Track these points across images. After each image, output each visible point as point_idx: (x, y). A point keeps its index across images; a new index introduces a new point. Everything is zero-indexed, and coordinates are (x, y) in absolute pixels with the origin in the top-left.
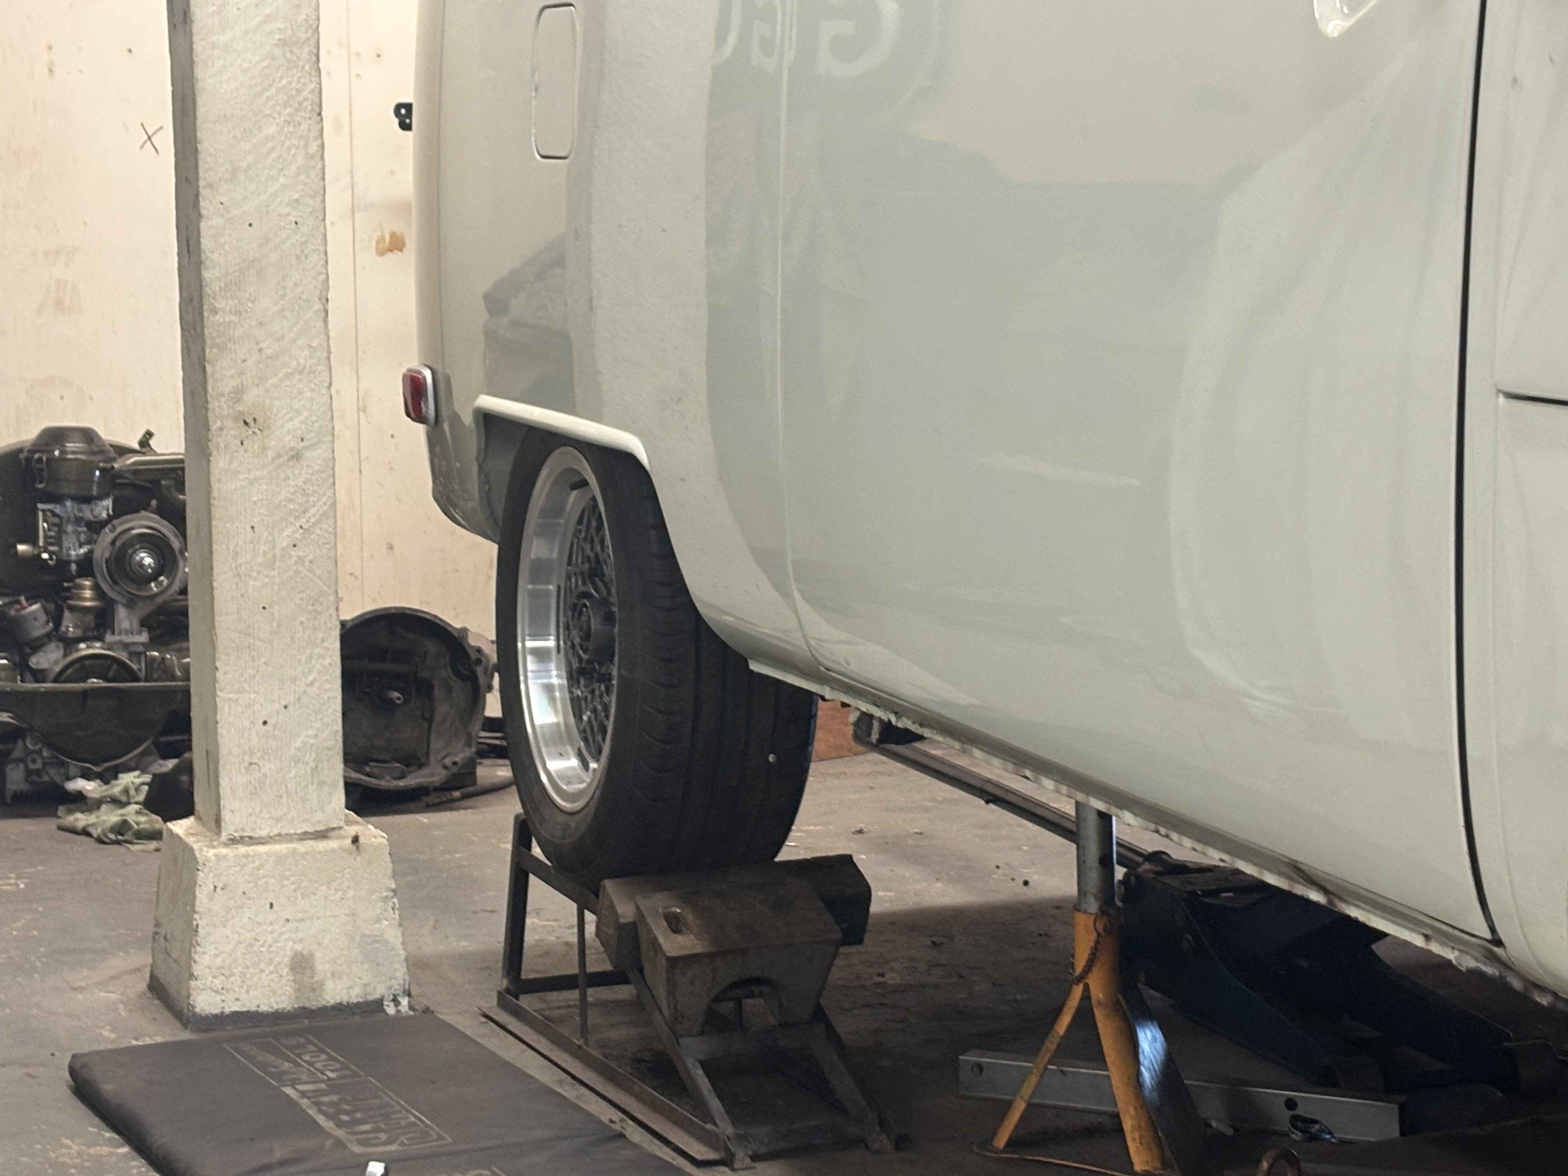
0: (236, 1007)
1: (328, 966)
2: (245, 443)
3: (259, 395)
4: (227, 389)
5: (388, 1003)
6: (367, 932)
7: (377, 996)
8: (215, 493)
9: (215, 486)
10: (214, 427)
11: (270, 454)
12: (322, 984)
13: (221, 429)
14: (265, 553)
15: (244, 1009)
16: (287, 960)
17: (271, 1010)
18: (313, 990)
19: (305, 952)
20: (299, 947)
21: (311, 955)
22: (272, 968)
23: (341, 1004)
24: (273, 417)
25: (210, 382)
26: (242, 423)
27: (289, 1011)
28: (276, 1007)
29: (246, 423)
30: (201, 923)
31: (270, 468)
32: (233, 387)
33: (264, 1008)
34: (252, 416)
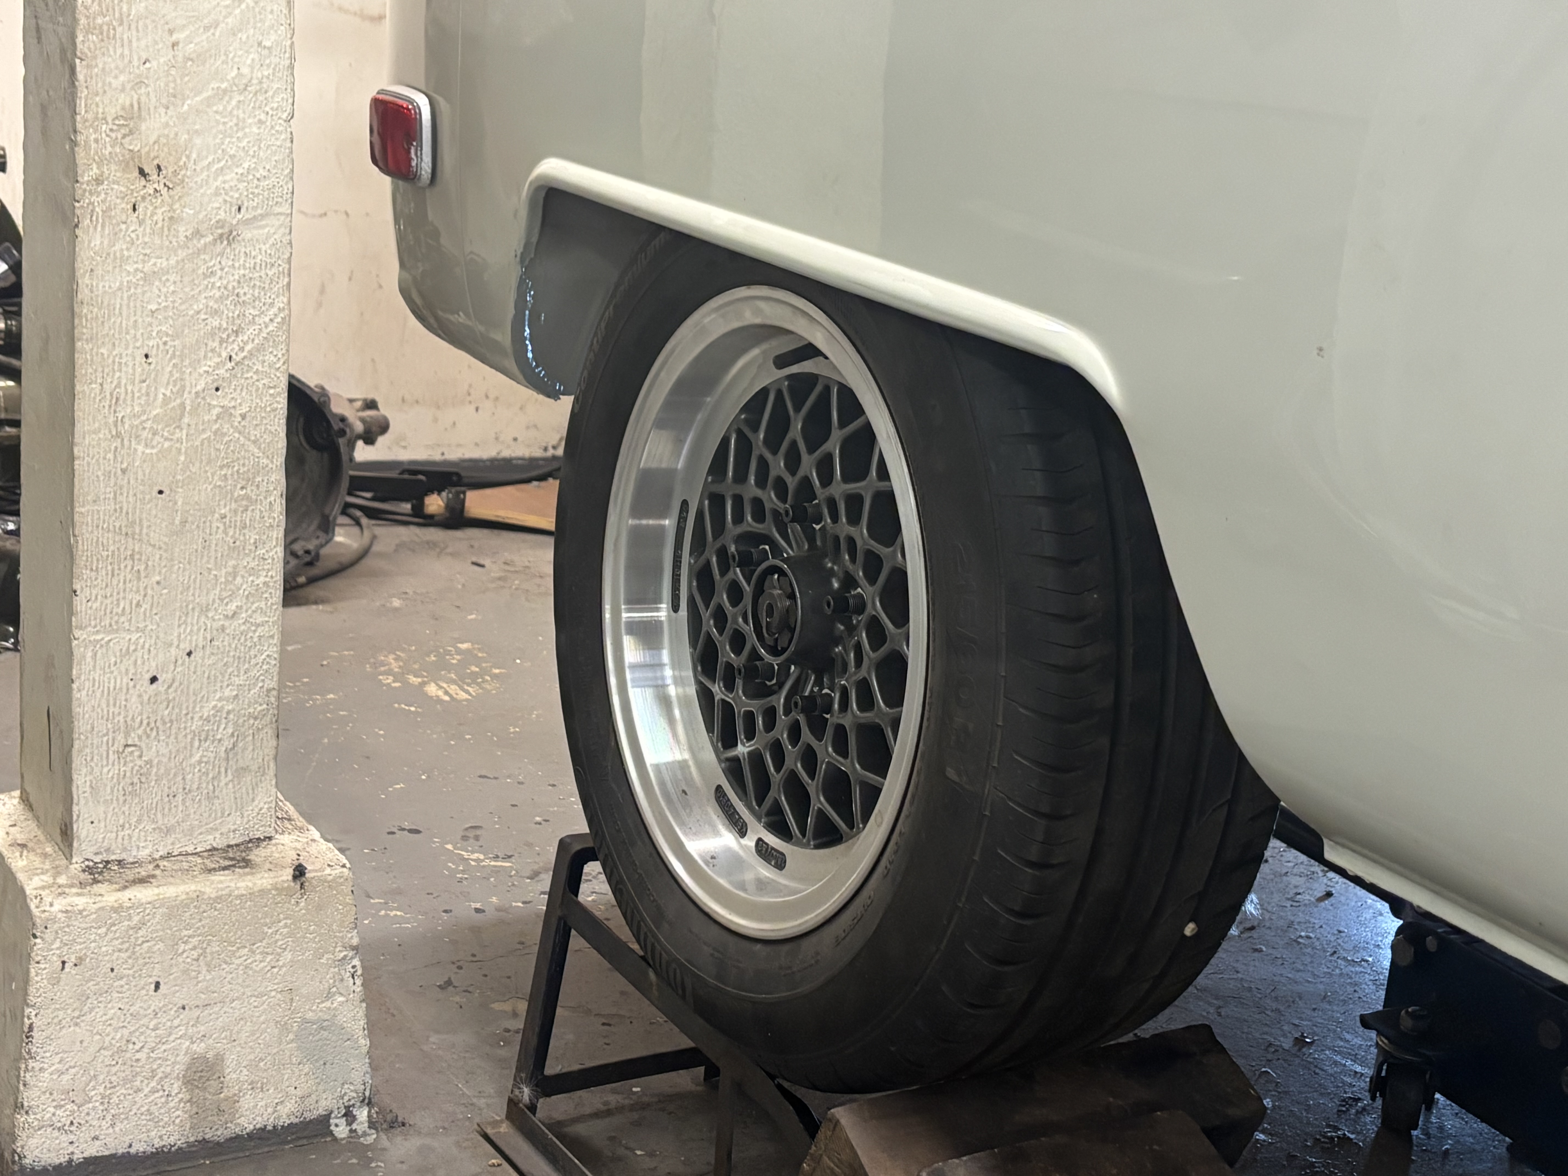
0: (93, 1150)
1: (245, 1072)
2: (140, 209)
3: (167, 125)
4: (112, 112)
5: (337, 1121)
6: (310, 1015)
7: (321, 1111)
8: (83, 294)
9: (84, 281)
10: (86, 177)
11: (183, 230)
12: (234, 1101)
13: (98, 181)
14: (166, 400)
15: (107, 1153)
16: (179, 1069)
17: (150, 1149)
18: (220, 1111)
19: (210, 1055)
20: (199, 1048)
21: (220, 1058)
22: (153, 1084)
23: (263, 1129)
24: (191, 165)
25: (82, 93)
26: (136, 173)
27: (180, 1149)
28: (158, 1143)
29: (142, 172)
30: (37, 1022)
31: (182, 254)
32: (123, 108)
33: (139, 1147)
34: (156, 162)
